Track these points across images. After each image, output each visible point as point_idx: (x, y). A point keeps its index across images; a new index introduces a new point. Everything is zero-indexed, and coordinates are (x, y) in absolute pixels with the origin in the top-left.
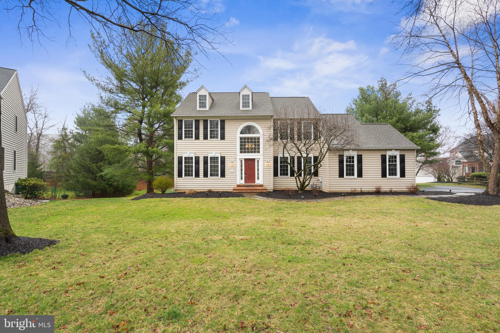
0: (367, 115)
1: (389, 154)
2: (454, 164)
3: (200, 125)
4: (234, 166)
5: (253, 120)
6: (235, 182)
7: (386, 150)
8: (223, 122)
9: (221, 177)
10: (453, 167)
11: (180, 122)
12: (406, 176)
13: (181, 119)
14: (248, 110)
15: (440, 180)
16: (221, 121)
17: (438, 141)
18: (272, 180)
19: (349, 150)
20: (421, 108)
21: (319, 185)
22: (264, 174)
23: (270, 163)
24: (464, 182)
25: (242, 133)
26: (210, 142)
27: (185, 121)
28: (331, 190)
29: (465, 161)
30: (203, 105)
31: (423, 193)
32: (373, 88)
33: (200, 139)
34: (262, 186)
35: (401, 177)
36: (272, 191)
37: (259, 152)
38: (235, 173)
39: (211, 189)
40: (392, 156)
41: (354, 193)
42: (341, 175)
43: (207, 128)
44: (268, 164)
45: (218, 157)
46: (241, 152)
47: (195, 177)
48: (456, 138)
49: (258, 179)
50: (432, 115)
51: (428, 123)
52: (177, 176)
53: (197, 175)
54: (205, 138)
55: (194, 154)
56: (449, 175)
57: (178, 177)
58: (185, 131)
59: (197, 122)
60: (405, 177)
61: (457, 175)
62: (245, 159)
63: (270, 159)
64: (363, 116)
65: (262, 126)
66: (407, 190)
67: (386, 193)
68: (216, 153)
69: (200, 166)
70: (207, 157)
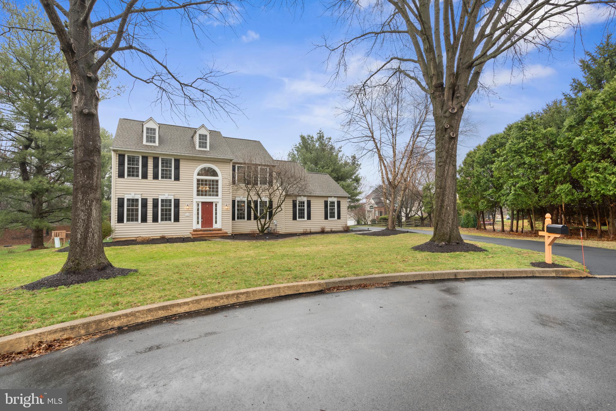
0: (309, 163)
1: (330, 200)
2: (369, 209)
3: (149, 162)
4: (190, 209)
5: (212, 162)
6: (191, 227)
7: (328, 197)
8: (177, 162)
9: (174, 222)
10: (368, 211)
11: (121, 157)
13: (123, 153)
14: (206, 151)
15: (359, 223)
16: (175, 160)
17: (359, 190)
18: (231, 224)
19: (300, 196)
20: (348, 161)
21: (274, 228)
22: (223, 218)
23: (229, 207)
24: (375, 224)
25: (199, 174)
26: (161, 182)
27: (128, 156)
28: (286, 231)
29: (376, 206)
30: (151, 139)
31: (352, 231)
32: (312, 137)
33: (148, 179)
34: (220, 230)
35: (338, 219)
36: (231, 235)
37: (217, 195)
38: (191, 216)
39: (164, 235)
40: (332, 202)
41: (306, 233)
42: (294, 218)
43: (158, 167)
44: (227, 207)
45: (171, 200)
46: (198, 195)
47: (141, 222)
48: (371, 187)
49: (216, 223)
50: (356, 168)
51: (353, 174)
52: (116, 222)
53: (144, 220)
54: (156, 177)
55: (140, 196)
56: (365, 219)
57: (118, 223)
58: (128, 168)
59: (145, 158)
60: (340, 219)
61: (370, 219)
62: (202, 203)
63: (229, 203)
64: (306, 163)
65: (220, 169)
66: (342, 229)
67: (328, 233)
68: (168, 195)
69: (148, 209)
70: (158, 199)
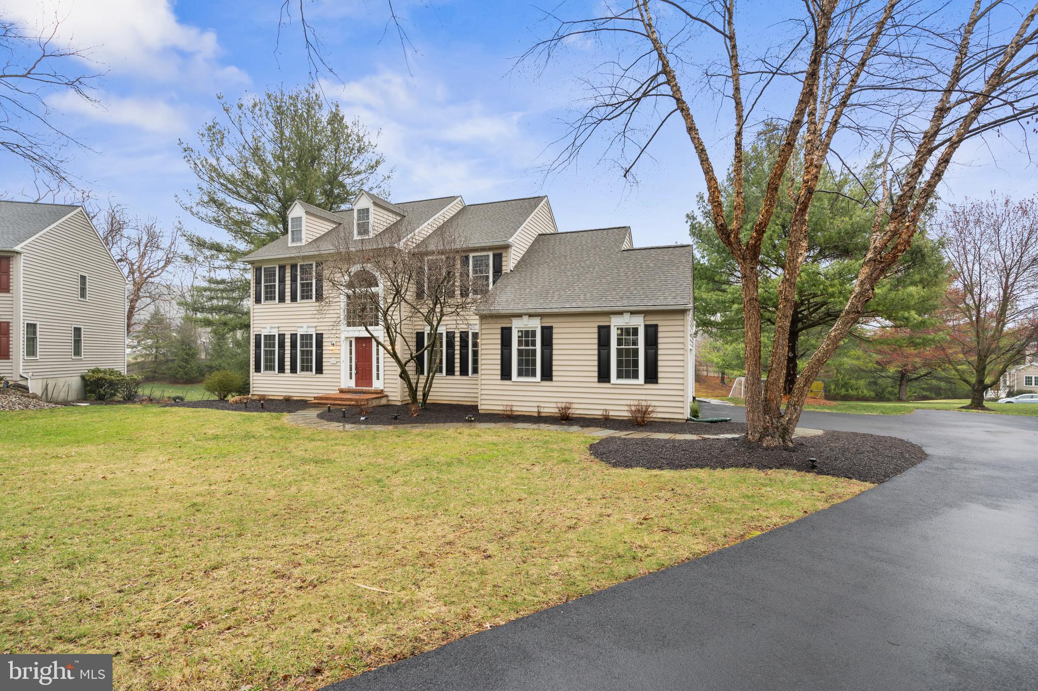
1: (616, 323)
3: (286, 275)
4: (336, 352)
6: (338, 384)
7: (608, 314)
8: (319, 266)
9: (316, 373)
11: (258, 271)
12: (660, 381)
13: (259, 265)
16: (316, 264)
19: (520, 315)
22: (386, 368)
26: (301, 305)
27: (264, 268)
28: (482, 407)
30: (297, 236)
33: (286, 302)
34: (381, 392)
35: (647, 382)
37: (377, 324)
38: (339, 365)
43: (296, 280)
45: (309, 335)
46: (349, 325)
47: (278, 372)
49: (378, 378)
52: (254, 371)
53: (282, 369)
54: (294, 298)
55: (277, 330)
58: (265, 287)
59: (282, 268)
60: (657, 383)
62: (357, 339)
68: (308, 327)
69: (286, 352)
70: (297, 334)
